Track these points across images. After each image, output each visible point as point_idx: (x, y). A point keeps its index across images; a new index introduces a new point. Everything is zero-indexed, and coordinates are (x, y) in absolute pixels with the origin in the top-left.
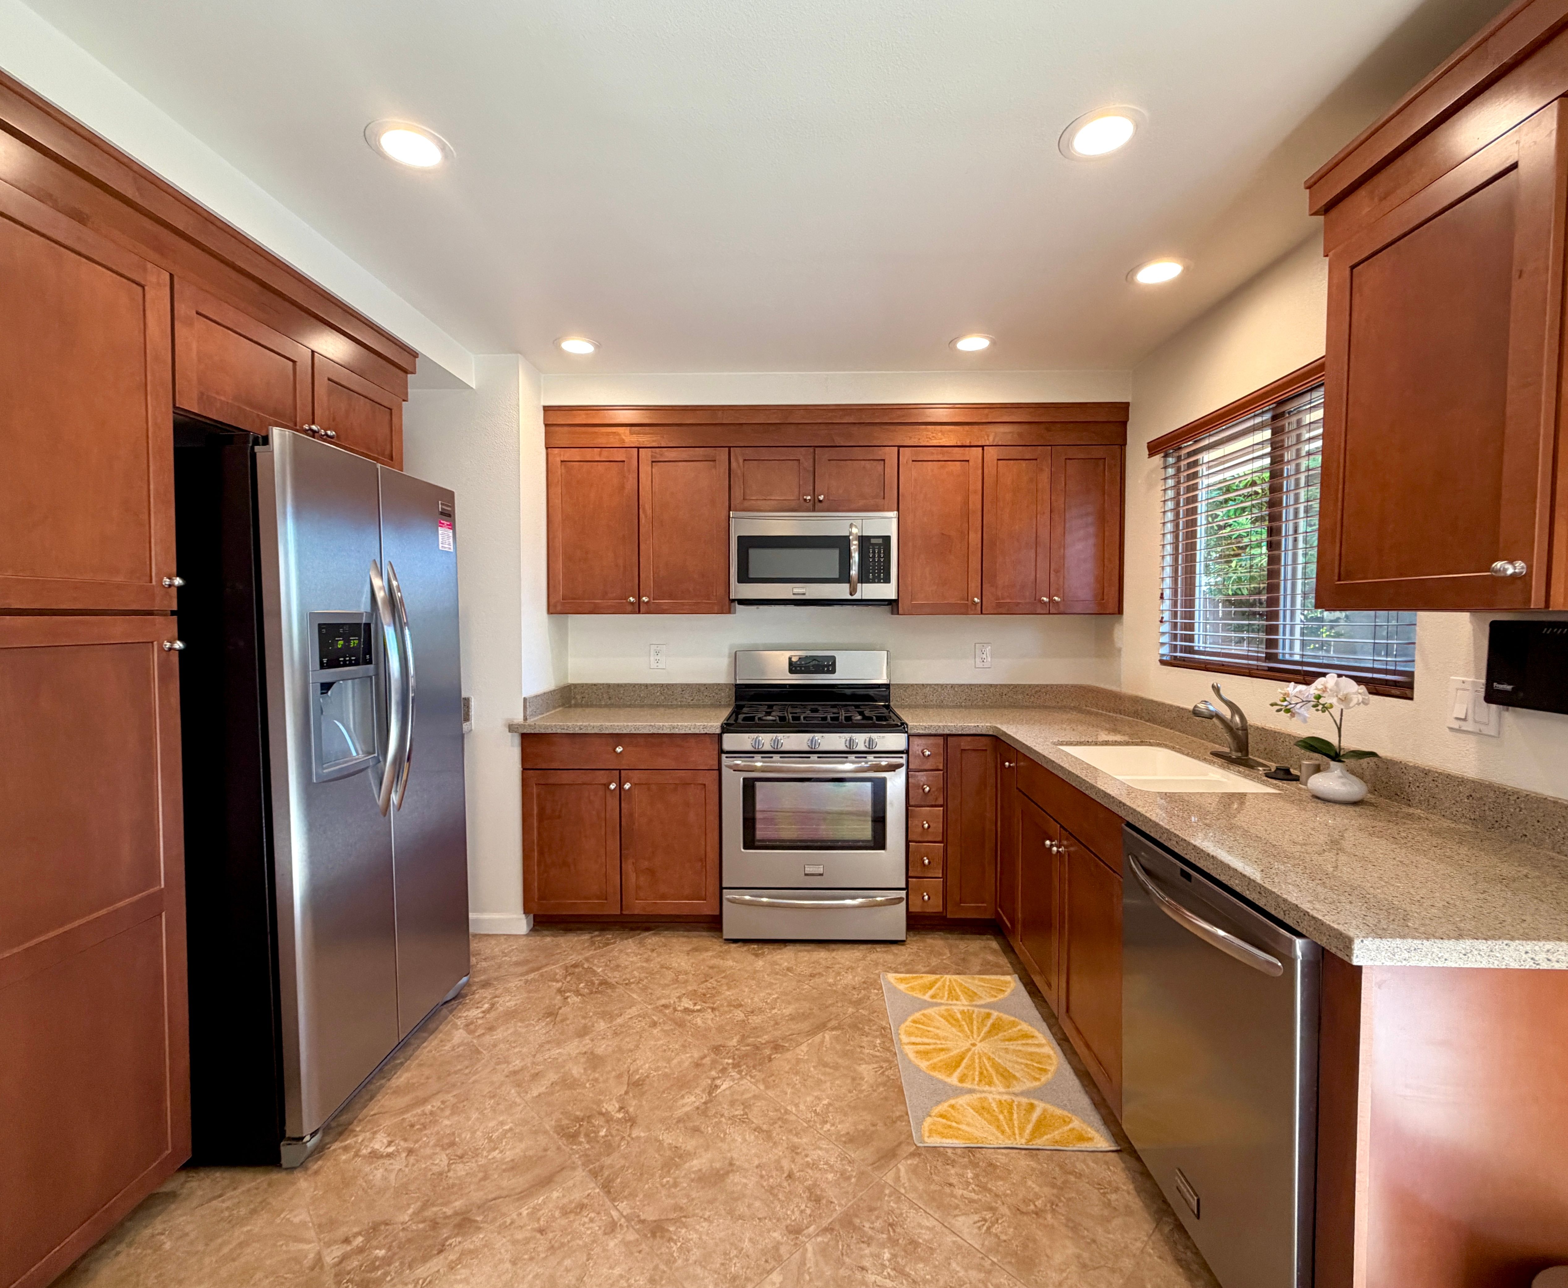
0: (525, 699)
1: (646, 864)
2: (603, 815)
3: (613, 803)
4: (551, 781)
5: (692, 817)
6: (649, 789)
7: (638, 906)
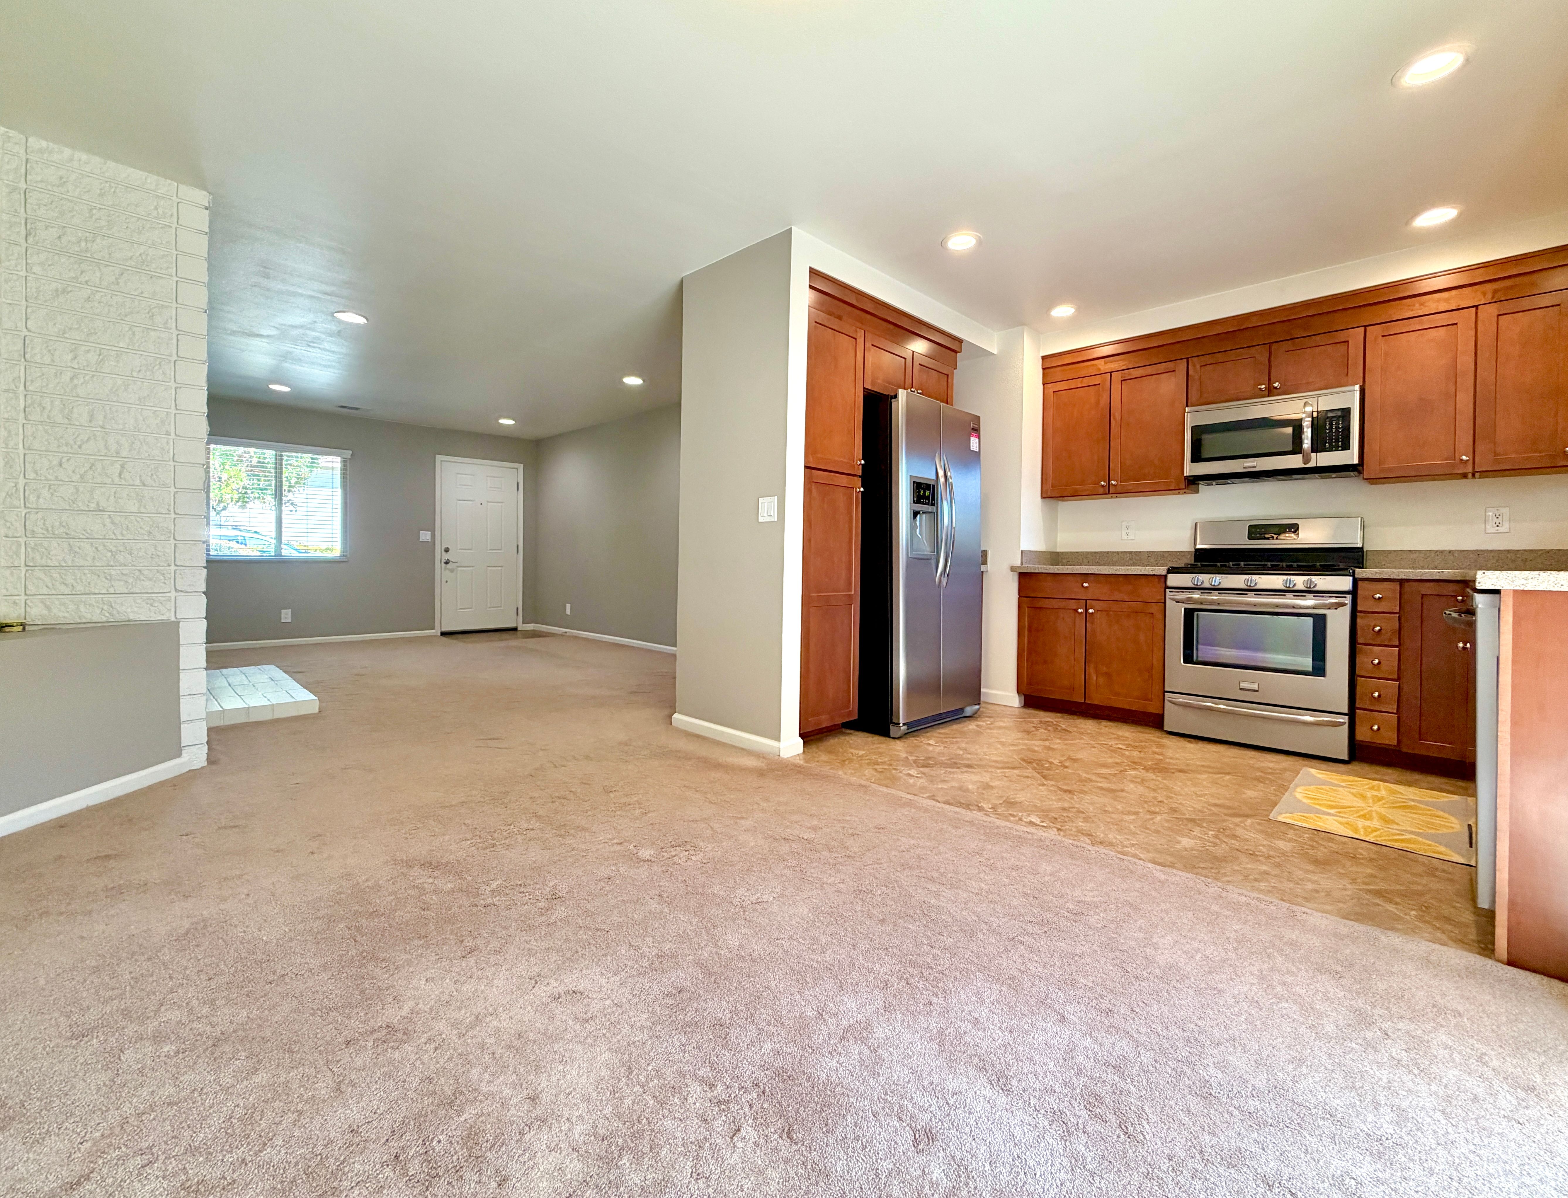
0: (1022, 552)
1: (1105, 669)
2: (1073, 630)
3: (1080, 623)
4: (1038, 606)
5: (1142, 637)
6: (1107, 615)
7: (1097, 698)
